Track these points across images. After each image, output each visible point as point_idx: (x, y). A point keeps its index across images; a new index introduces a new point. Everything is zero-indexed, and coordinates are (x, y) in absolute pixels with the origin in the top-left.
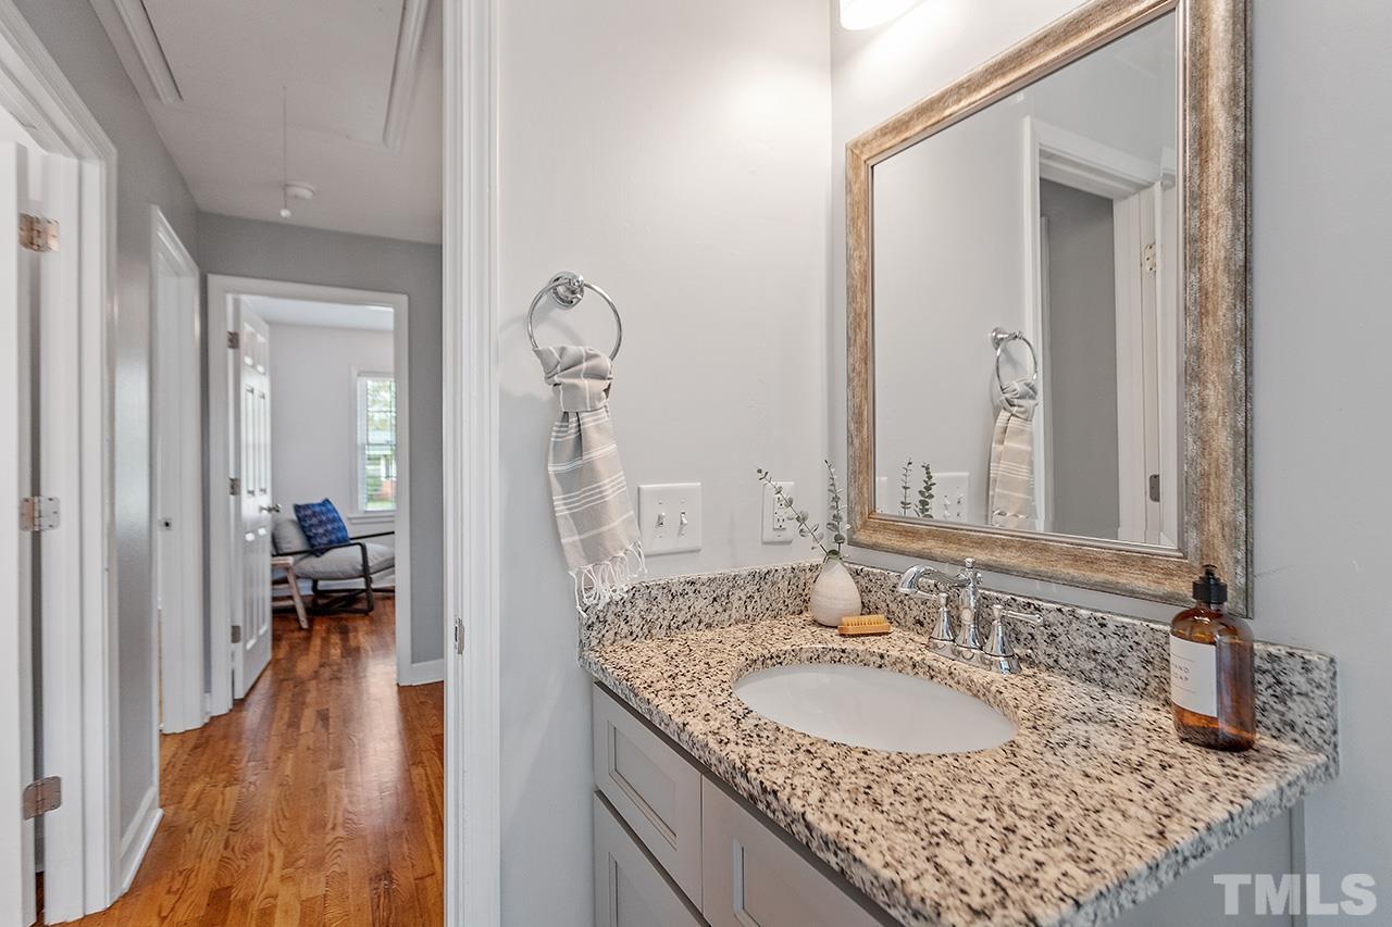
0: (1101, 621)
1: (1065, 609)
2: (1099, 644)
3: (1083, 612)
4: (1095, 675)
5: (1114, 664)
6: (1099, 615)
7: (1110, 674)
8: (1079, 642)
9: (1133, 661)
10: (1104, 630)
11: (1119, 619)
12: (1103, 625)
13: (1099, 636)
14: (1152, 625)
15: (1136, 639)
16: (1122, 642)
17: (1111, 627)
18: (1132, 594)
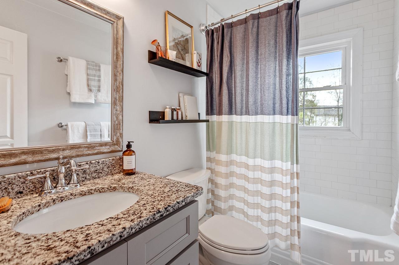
0: (98, 162)
1: (88, 162)
2: (98, 168)
3: (93, 161)
4: (97, 176)
5: (101, 171)
6: (98, 161)
7: (100, 174)
8: (92, 170)
9: (105, 169)
10: (99, 164)
11: (102, 160)
12: (98, 163)
13: (97, 166)
14: (109, 159)
15: (106, 163)
16: (103, 165)
17: (101, 162)
18: (103, 153)
